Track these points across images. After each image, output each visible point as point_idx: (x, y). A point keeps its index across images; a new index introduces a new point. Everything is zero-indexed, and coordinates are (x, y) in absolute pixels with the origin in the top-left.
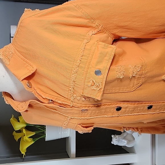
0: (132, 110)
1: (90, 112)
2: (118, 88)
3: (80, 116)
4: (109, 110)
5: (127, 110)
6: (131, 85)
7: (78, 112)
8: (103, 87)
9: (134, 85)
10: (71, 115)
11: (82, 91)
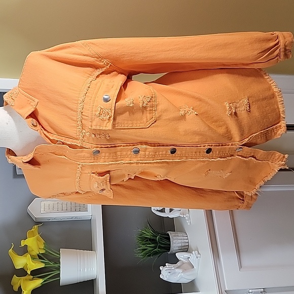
0: (153, 153)
1: (103, 154)
2: (130, 122)
3: (93, 161)
4: (125, 153)
5: (147, 153)
6: (145, 120)
7: (89, 155)
8: (113, 114)
9: (147, 119)
10: (82, 161)
11: (90, 123)
